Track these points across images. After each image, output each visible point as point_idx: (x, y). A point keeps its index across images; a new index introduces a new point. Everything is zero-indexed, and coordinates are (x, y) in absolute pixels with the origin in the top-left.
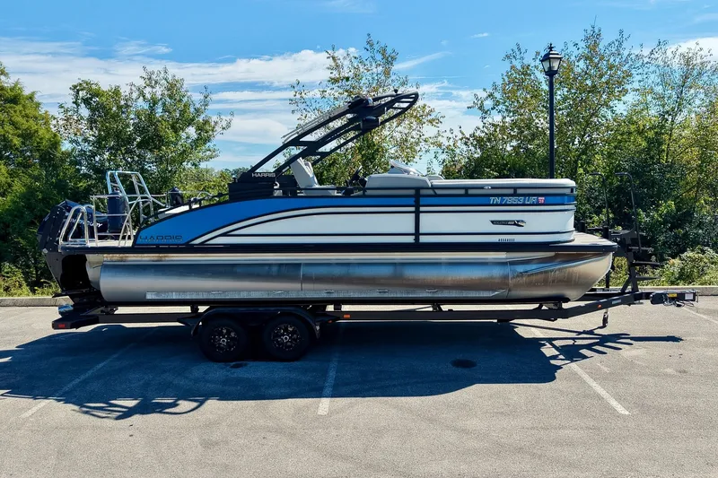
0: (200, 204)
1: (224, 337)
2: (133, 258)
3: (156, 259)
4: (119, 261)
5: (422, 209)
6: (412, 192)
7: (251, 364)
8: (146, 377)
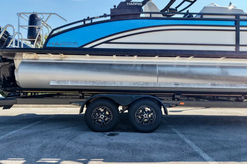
0: (91, 21)
1: (102, 114)
2: (43, 58)
3: (58, 59)
4: (33, 60)
5: (241, 28)
6: (234, 17)
7: (121, 134)
8: (44, 141)
